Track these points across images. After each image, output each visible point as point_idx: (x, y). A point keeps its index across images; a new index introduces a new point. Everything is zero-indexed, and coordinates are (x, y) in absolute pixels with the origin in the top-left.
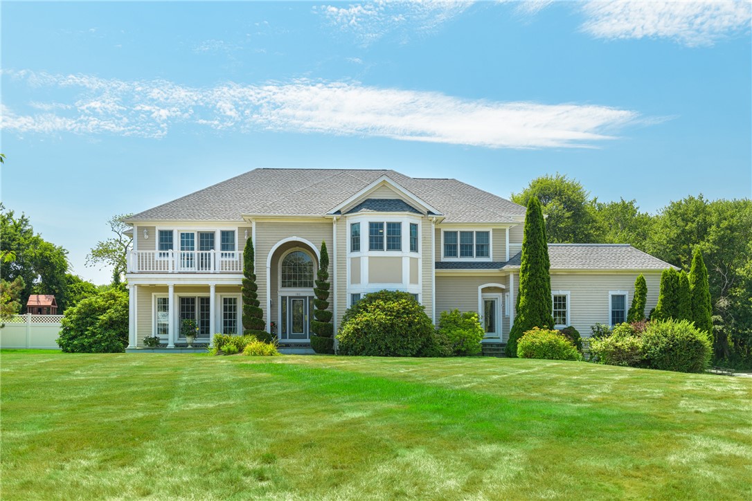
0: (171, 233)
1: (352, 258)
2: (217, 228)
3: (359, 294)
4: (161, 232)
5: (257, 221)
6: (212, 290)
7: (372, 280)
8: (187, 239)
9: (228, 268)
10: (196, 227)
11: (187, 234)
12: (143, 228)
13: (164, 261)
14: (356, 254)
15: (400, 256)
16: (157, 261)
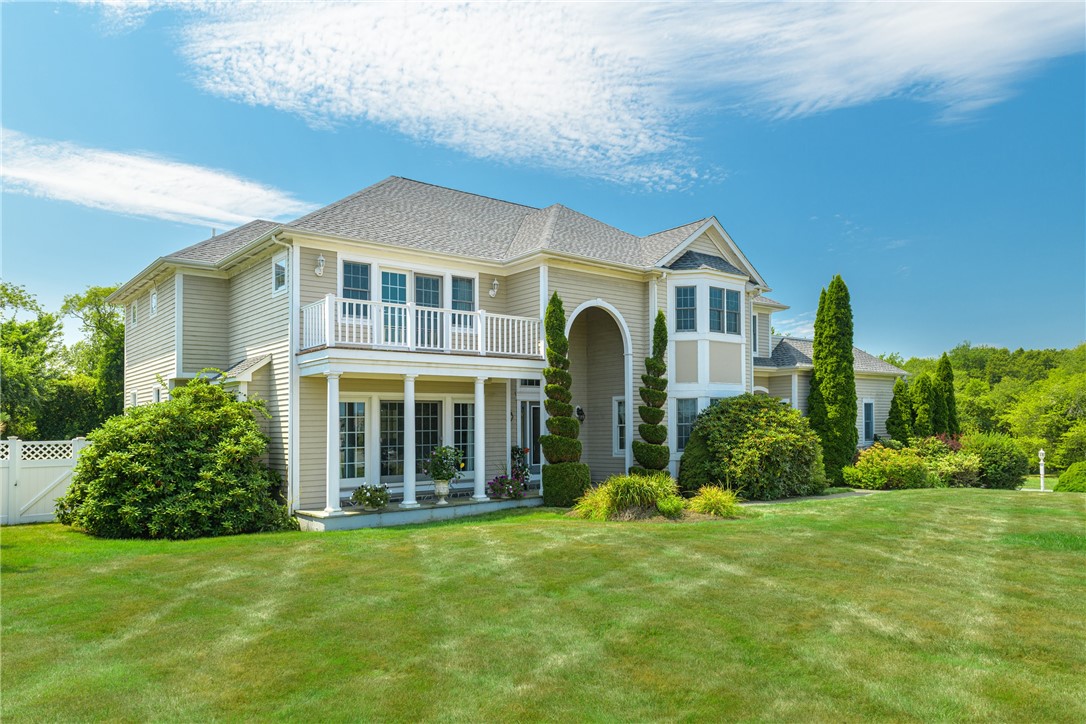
0: (365, 269)
1: (676, 342)
2: (447, 270)
3: (694, 401)
4: (348, 266)
5: (552, 265)
6: (480, 389)
7: (713, 379)
8: (394, 286)
9: (463, 346)
10: (410, 264)
11: (394, 275)
12: (316, 253)
13: (358, 327)
14: (686, 336)
15: (737, 342)
16: (343, 326)
